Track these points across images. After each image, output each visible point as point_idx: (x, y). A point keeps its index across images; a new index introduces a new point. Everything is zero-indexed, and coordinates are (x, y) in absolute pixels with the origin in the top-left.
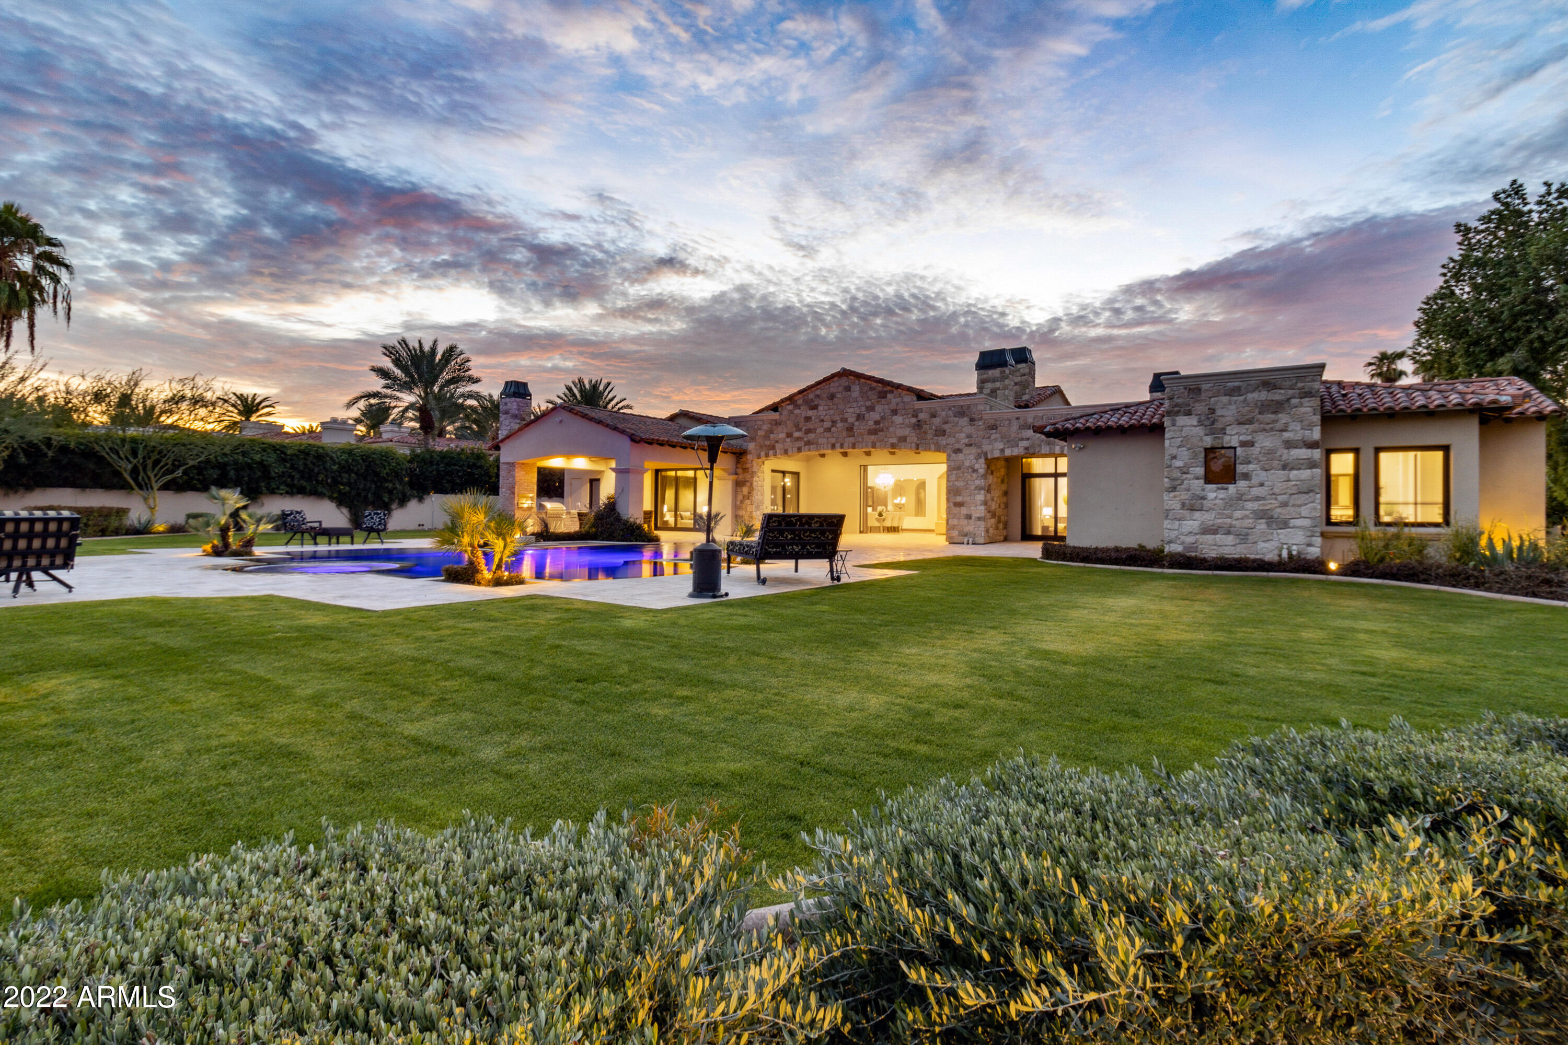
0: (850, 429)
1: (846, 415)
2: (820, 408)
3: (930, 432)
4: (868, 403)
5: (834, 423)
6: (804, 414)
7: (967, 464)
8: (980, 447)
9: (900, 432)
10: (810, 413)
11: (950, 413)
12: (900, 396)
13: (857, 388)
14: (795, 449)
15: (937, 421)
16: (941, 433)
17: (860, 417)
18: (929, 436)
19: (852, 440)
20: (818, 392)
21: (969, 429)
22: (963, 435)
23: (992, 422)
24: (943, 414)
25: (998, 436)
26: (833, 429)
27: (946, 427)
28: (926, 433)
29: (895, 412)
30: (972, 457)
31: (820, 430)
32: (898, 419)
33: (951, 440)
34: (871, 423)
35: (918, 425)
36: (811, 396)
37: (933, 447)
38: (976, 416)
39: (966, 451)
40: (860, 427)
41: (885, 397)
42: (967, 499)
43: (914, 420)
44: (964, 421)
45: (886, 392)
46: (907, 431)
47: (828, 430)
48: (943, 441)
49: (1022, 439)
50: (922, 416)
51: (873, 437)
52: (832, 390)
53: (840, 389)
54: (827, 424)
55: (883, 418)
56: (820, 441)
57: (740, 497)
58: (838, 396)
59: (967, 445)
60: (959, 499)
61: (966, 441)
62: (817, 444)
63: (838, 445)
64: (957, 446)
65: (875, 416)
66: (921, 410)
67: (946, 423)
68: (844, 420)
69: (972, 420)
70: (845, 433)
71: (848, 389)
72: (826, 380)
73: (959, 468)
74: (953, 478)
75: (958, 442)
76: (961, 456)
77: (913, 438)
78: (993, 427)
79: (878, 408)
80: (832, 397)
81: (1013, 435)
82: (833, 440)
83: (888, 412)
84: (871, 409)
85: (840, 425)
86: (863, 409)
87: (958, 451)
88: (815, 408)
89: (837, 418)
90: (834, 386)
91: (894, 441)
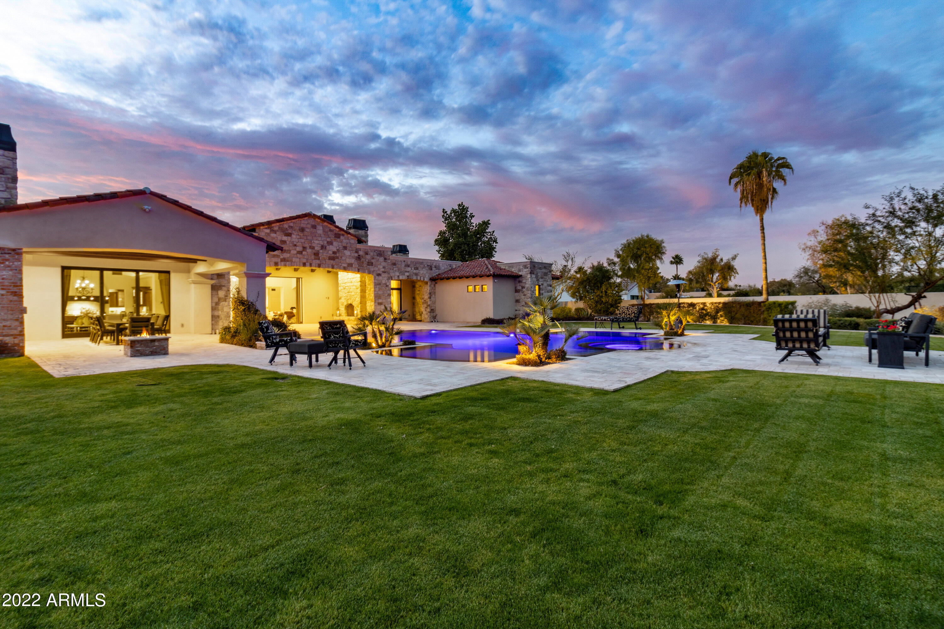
0: (316, 254)
1: (313, 245)
2: (294, 236)
3: (365, 262)
4: (329, 240)
5: (304, 248)
6: (279, 238)
7: (384, 282)
8: (389, 274)
9: (349, 261)
10: (285, 238)
11: (375, 253)
12: (348, 239)
13: (321, 228)
14: (272, 263)
15: (368, 257)
16: (370, 264)
17: (323, 247)
18: (365, 265)
19: (318, 262)
20: (292, 224)
21: (384, 264)
22: (381, 267)
23: (394, 261)
24: (372, 254)
25: (397, 269)
26: (304, 253)
27: (373, 261)
28: (363, 263)
29: (345, 248)
30: (386, 279)
31: (294, 252)
32: (347, 253)
33: (376, 269)
34: (331, 252)
35: (359, 258)
36: (286, 226)
37: (367, 271)
38: (387, 257)
39: (383, 275)
40: (323, 255)
41: (339, 238)
42: (384, 301)
43: (356, 255)
44: (381, 259)
45: (340, 234)
46: (353, 261)
47: (300, 253)
48: (372, 268)
49: (406, 272)
50: (361, 253)
51: (332, 262)
52: (302, 225)
53: (309, 226)
54: (299, 249)
55: (338, 250)
56: (294, 259)
57: (216, 300)
58: (307, 230)
59: (383, 272)
60: (380, 301)
61: (383, 270)
62: (291, 261)
63: (308, 264)
64: (379, 272)
65: (333, 248)
66: (360, 249)
67: (373, 259)
68: (312, 248)
69: (385, 259)
70: (313, 257)
71: (314, 227)
72: (298, 217)
73: (379, 284)
74: (377, 289)
75: (379, 270)
76: (380, 278)
77: (356, 265)
78: (394, 264)
79: (335, 243)
80: (302, 230)
81: (403, 269)
82: (304, 261)
83: (341, 248)
84: (330, 243)
85: (309, 250)
86: (326, 242)
87: (379, 275)
88: (289, 235)
89: (307, 245)
90: (304, 223)
91: (345, 265)
